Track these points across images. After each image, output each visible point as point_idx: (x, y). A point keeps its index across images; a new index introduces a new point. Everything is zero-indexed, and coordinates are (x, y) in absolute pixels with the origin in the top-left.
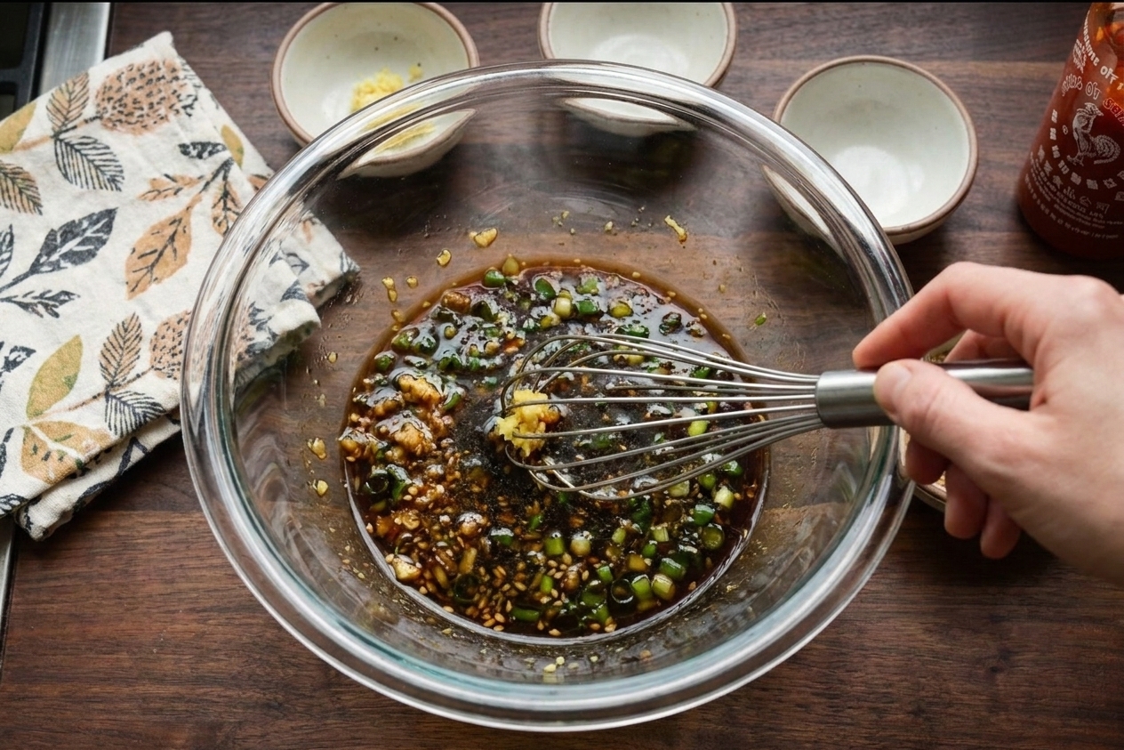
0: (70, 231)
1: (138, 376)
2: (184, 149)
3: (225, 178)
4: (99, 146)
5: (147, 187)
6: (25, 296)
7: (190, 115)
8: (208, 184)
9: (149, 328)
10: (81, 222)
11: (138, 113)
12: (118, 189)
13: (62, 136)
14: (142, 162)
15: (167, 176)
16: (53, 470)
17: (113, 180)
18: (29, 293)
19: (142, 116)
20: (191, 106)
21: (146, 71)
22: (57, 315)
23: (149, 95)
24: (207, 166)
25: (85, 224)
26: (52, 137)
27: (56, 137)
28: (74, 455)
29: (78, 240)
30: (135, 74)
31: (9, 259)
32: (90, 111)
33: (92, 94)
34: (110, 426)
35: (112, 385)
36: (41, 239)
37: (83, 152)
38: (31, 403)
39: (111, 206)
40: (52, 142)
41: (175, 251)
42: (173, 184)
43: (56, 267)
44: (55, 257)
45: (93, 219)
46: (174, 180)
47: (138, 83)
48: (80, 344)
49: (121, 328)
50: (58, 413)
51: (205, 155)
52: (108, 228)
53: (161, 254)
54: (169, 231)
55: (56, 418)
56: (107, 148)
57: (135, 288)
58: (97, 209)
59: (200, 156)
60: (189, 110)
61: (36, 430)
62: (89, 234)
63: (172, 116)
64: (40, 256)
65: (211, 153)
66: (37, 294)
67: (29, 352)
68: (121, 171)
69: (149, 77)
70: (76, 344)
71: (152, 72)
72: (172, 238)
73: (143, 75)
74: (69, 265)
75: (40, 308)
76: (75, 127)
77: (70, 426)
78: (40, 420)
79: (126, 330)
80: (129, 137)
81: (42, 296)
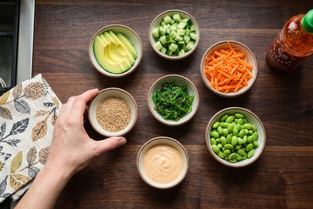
0: (19, 124)
1: (36, 163)
2: (45, 104)
3: (55, 112)
4: (25, 103)
5: (36, 113)
6: (9, 141)
7: (46, 96)
8: (50, 113)
9: (38, 150)
10: (21, 122)
11: (34, 95)
12: (30, 114)
13: (16, 100)
14: (35, 107)
15: (41, 110)
16: (17, 187)
17: (28, 111)
18: (10, 140)
19: (35, 95)
20: (46, 94)
21: (35, 84)
22: (16, 146)
23: (36, 90)
24: (50, 109)
25: (22, 122)
26: (14, 101)
27: (15, 101)
28: (22, 183)
29: (21, 126)
30: (33, 85)
31: (5, 131)
32: (22, 94)
33: (23, 90)
34: (30, 176)
35: (29, 165)
36: (12, 126)
37: (21, 104)
38: (11, 169)
39: (28, 118)
40: (14, 102)
41: (43, 130)
42: (42, 113)
43: (16, 133)
44: (15, 131)
45: (24, 121)
46: (43, 112)
47: (33, 88)
48: (22, 153)
49: (31, 149)
50: (18, 172)
51: (50, 106)
52: (27, 123)
53: (40, 131)
54: (41, 125)
55: (17, 173)
56: (27, 103)
57: (34, 139)
58: (25, 119)
59: (48, 106)
60: (46, 95)
61: (13, 177)
62: (23, 125)
63: (42, 96)
64: (12, 130)
65: (51, 106)
66: (11, 140)
67: (10, 155)
68: (30, 109)
69: (36, 86)
70: (20, 154)
71: (37, 85)
72: (43, 126)
73: (35, 85)
74: (19, 133)
75: (12, 144)
76: (19, 98)
77: (20, 175)
78: (14, 174)
79: (32, 150)
80: (32, 101)
81: (13, 141)
